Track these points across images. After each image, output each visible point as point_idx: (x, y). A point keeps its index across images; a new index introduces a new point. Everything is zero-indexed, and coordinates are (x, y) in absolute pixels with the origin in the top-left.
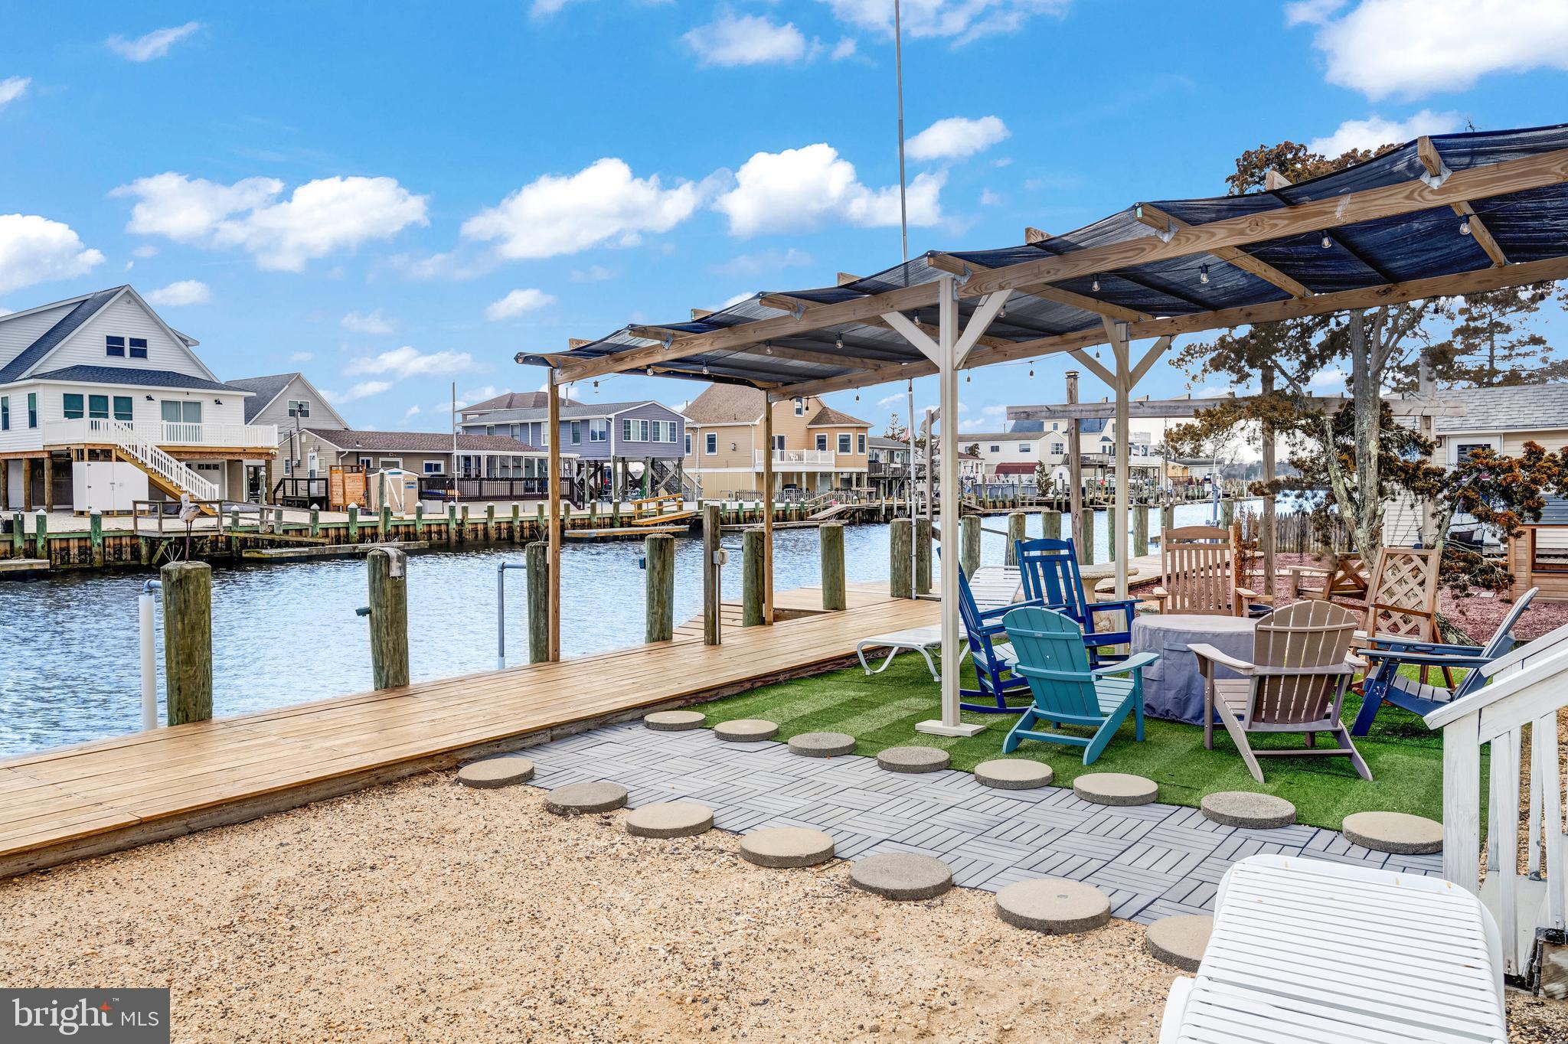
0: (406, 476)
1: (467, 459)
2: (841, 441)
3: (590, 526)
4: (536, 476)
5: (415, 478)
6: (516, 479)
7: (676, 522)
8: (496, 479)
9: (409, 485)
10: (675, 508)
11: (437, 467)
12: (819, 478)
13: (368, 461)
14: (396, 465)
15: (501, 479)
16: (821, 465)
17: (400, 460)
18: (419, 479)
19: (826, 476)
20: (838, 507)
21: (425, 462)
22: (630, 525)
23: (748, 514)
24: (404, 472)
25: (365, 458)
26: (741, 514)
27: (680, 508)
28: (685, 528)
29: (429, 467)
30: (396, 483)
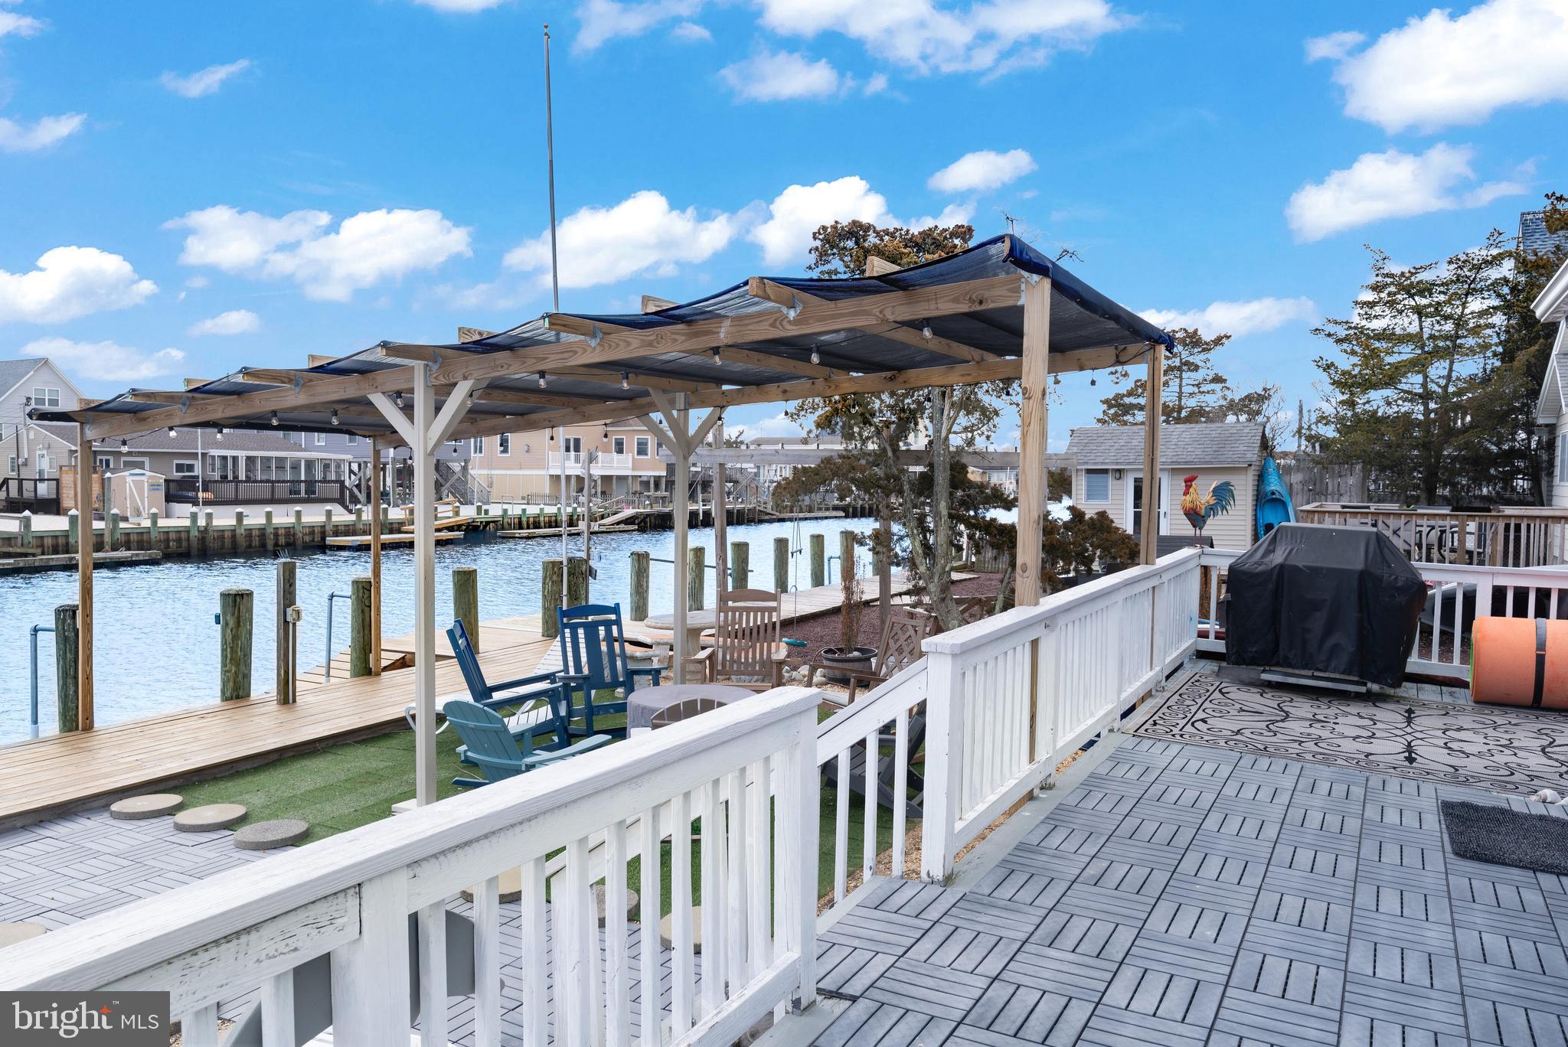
0: (150, 477)
1: (225, 458)
2: (639, 444)
3: (354, 534)
4: (303, 478)
5: (161, 478)
6: (278, 482)
7: (450, 529)
8: (256, 481)
9: (154, 487)
10: (450, 514)
11: (190, 468)
12: (614, 481)
13: (108, 462)
14: (141, 465)
15: (261, 481)
16: (617, 468)
17: (146, 460)
18: (165, 480)
19: (621, 478)
20: (629, 512)
21: (176, 462)
22: (400, 532)
23: (531, 520)
24: (149, 473)
25: (104, 458)
26: (524, 520)
27: (457, 513)
28: (459, 534)
29: (180, 468)
30: (139, 485)
